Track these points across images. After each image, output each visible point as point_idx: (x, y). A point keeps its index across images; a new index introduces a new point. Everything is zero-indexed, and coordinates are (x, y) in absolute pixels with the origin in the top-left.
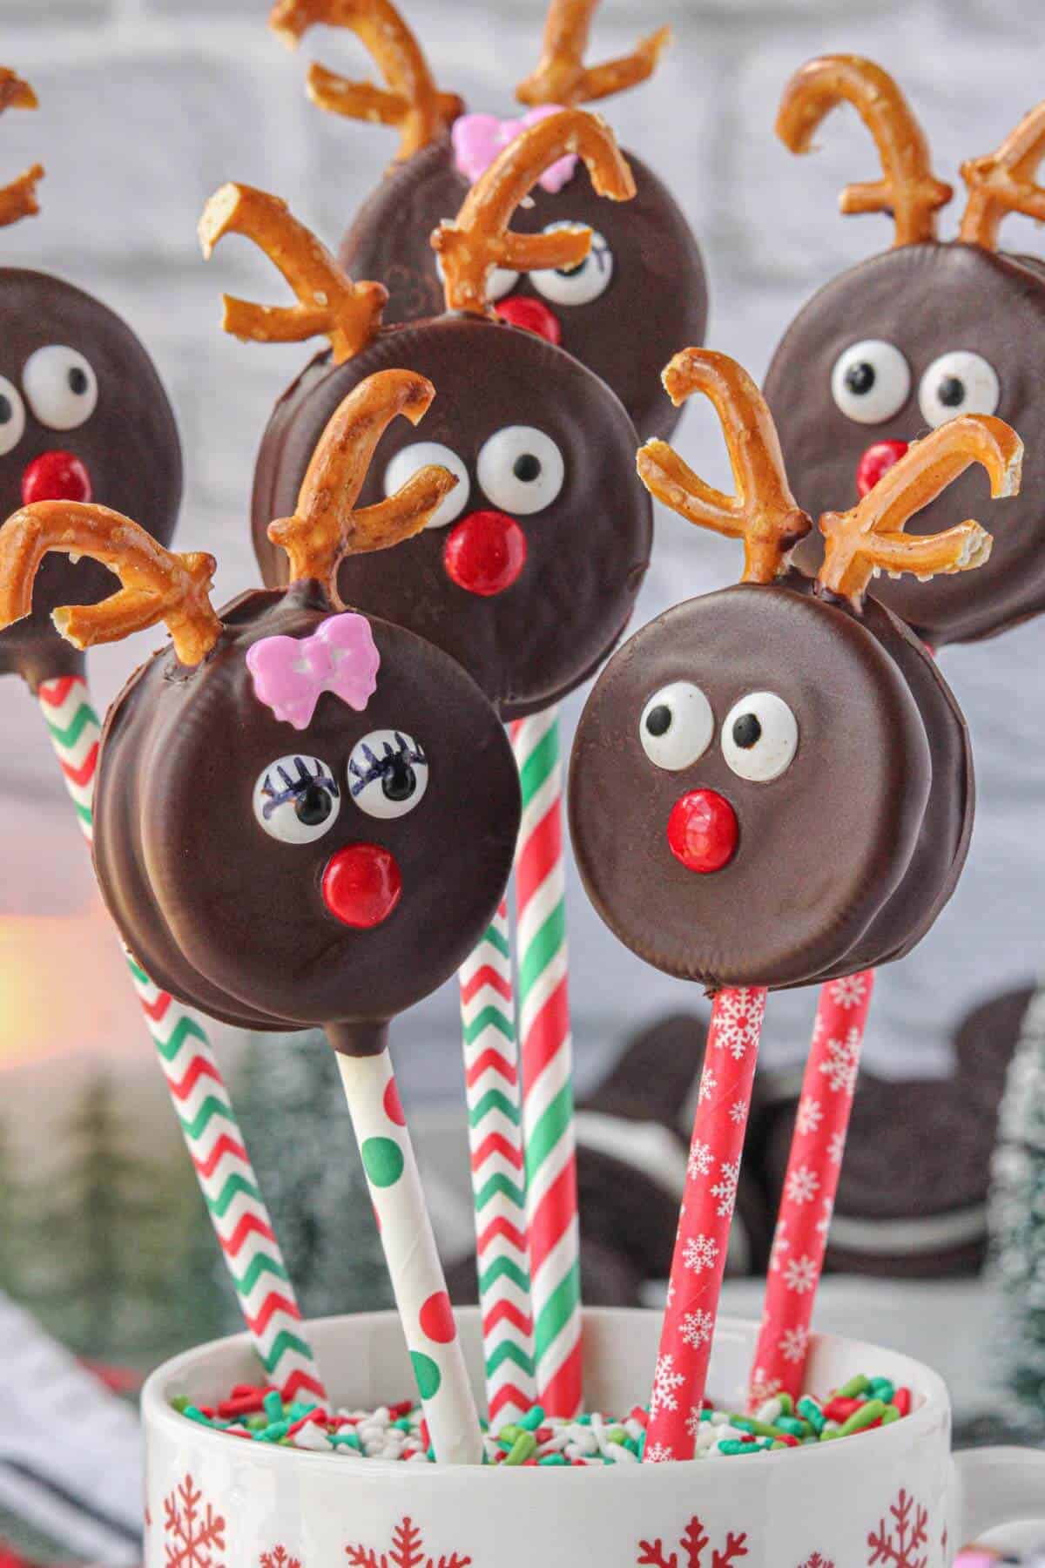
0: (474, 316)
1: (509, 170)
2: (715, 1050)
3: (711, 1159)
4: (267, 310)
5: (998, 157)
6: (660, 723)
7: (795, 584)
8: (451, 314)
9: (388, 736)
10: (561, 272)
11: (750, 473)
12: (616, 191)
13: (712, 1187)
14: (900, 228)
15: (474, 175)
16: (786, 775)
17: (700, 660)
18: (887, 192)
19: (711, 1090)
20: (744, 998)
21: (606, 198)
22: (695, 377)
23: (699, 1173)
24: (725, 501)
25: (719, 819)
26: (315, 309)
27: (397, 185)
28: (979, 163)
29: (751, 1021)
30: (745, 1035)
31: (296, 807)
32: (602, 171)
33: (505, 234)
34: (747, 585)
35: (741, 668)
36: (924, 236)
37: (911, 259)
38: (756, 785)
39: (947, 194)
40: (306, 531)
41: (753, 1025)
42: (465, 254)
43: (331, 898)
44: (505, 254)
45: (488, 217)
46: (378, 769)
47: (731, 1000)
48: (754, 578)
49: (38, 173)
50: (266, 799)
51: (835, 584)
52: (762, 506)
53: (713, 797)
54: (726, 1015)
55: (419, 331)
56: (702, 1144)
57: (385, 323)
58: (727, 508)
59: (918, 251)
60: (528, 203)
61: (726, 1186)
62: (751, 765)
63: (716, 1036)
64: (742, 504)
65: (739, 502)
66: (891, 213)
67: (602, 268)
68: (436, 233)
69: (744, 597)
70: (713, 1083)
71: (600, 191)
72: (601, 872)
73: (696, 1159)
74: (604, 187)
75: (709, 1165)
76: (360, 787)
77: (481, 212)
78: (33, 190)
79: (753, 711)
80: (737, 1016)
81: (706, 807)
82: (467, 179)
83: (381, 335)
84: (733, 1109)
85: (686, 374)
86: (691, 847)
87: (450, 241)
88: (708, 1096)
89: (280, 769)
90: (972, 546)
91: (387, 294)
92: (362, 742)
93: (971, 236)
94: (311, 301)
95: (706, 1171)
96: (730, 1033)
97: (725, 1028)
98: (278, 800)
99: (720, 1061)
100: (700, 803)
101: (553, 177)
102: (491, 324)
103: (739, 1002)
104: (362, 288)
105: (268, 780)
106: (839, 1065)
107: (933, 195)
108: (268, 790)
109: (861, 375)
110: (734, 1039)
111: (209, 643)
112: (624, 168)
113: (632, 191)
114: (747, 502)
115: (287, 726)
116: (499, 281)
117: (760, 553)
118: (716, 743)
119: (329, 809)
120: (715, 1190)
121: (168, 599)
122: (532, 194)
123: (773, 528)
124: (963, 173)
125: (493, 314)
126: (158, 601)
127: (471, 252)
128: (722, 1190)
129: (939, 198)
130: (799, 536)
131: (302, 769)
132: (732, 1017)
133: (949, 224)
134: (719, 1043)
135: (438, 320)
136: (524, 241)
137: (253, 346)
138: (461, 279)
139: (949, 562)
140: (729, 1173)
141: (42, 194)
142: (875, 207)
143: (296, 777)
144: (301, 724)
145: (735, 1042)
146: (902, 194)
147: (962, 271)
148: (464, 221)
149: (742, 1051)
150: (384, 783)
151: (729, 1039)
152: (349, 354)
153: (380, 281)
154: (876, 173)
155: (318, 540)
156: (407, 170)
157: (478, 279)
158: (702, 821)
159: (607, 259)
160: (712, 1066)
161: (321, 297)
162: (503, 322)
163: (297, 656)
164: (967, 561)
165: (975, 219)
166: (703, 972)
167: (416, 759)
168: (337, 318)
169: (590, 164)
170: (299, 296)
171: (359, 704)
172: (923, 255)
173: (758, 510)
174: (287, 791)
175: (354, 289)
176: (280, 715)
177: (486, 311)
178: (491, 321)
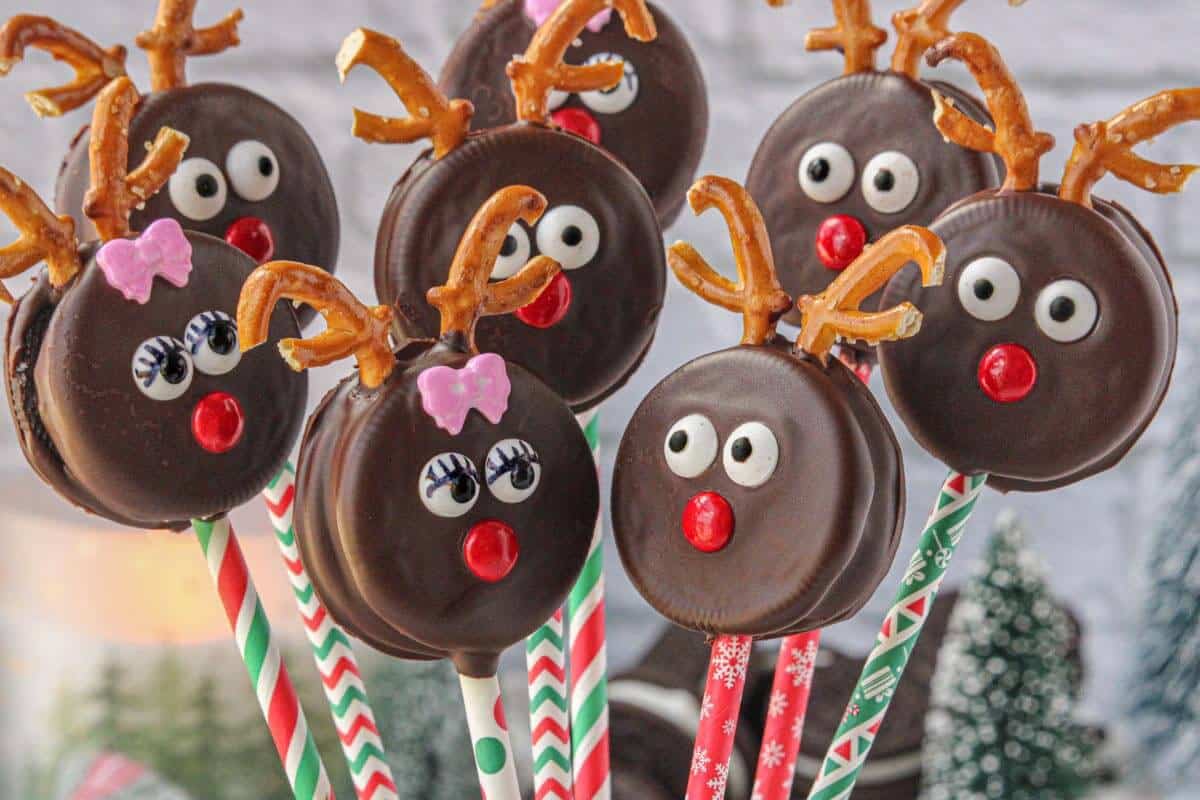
0: (538, 124)
1: (564, 19)
2: (713, 682)
3: (708, 760)
4: (386, 121)
5: (920, 11)
6: (680, 443)
7: (779, 345)
8: (521, 123)
9: (515, 443)
10: (602, 92)
11: (749, 265)
12: (643, 36)
13: (708, 781)
14: (848, 61)
15: (539, 20)
16: (770, 482)
17: (711, 399)
18: (838, 35)
19: (710, 711)
20: (735, 644)
21: (634, 40)
22: (711, 196)
23: (699, 770)
24: (730, 286)
25: (721, 513)
26: (420, 120)
27: (482, 27)
28: (907, 14)
29: (740, 661)
30: (735, 671)
31: (452, 489)
32: (631, 20)
33: (560, 65)
34: (745, 346)
35: (740, 404)
36: (865, 66)
37: (856, 84)
38: (748, 489)
39: (882, 37)
40: (455, 296)
41: (741, 664)
42: (530, 79)
43: (469, 559)
44: (559, 80)
45: (548, 55)
46: (508, 465)
47: (726, 645)
48: (751, 342)
49: (239, 16)
50: (430, 482)
51: (808, 347)
52: (756, 289)
53: (716, 497)
54: (722, 656)
55: (496, 136)
56: (702, 749)
57: (472, 129)
58: (732, 291)
59: (861, 78)
60: (577, 43)
61: (718, 780)
62: (745, 474)
63: (714, 670)
64: (742, 288)
65: (740, 286)
66: (842, 51)
67: (630, 87)
68: (510, 64)
69: (742, 354)
70: (711, 706)
71: (631, 34)
72: (633, 550)
73: (698, 761)
74: (633, 32)
75: (707, 765)
76: (494, 478)
77: (541, 49)
78: (235, 27)
79: (746, 435)
80: (730, 657)
81: (711, 506)
82: (532, 22)
83: (468, 138)
84: (724, 724)
85: (704, 193)
86: (699, 535)
87: (519, 71)
88: (707, 715)
89: (439, 461)
90: (907, 321)
91: (473, 109)
92: (497, 445)
93: (899, 68)
94: (419, 114)
95: (704, 769)
96: (724, 669)
97: (721, 666)
98: (438, 484)
99: (717, 689)
100: (706, 502)
101: (596, 22)
102: (549, 131)
103: (731, 647)
104: (455, 104)
105: (431, 468)
106: (800, 667)
107: (872, 37)
108: (431, 475)
109: (819, 168)
110: (727, 674)
111: (387, 372)
112: (648, 18)
113: (654, 35)
114: (746, 286)
115: (444, 431)
116: (555, 97)
117: (754, 322)
118: (719, 460)
119: (473, 492)
120: (710, 783)
121: (362, 337)
122: (580, 36)
123: (764, 305)
124: (894, 22)
125: (552, 122)
126: (355, 338)
127: (535, 79)
128: (716, 783)
129: (876, 40)
130: (784, 311)
131: (456, 462)
132: (726, 658)
133: (883, 58)
134: (716, 677)
135: (511, 128)
136: (573, 71)
137: (375, 145)
138: (528, 97)
139: (890, 331)
140: (721, 771)
141: (242, 30)
142: (829, 46)
143: (451, 467)
144: (454, 431)
145: (727, 676)
146: (850, 36)
147: (892, 93)
148: (530, 56)
149: (732, 683)
150: (512, 477)
151: (723, 673)
152: (444, 152)
153: (468, 98)
154: (832, 22)
155: (464, 303)
156: (489, 15)
157: (540, 98)
158: (707, 517)
159: (635, 80)
160: (710, 693)
161: (424, 111)
162: (559, 129)
163: (454, 382)
164: (903, 332)
165: (902, 55)
166: (706, 624)
167: (533, 460)
168: (437, 127)
169: (623, 15)
170: (410, 110)
171: (495, 419)
172: (865, 79)
173: (754, 292)
174: (445, 477)
175: (448, 105)
176: (440, 423)
177: (546, 121)
178: (547, 128)
